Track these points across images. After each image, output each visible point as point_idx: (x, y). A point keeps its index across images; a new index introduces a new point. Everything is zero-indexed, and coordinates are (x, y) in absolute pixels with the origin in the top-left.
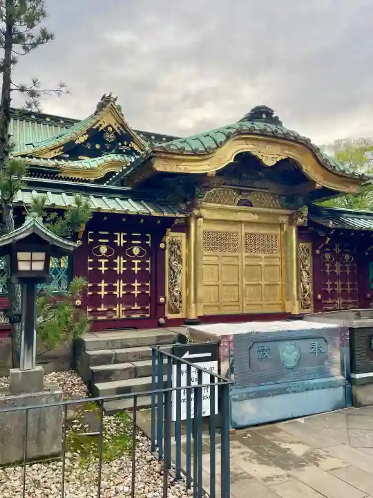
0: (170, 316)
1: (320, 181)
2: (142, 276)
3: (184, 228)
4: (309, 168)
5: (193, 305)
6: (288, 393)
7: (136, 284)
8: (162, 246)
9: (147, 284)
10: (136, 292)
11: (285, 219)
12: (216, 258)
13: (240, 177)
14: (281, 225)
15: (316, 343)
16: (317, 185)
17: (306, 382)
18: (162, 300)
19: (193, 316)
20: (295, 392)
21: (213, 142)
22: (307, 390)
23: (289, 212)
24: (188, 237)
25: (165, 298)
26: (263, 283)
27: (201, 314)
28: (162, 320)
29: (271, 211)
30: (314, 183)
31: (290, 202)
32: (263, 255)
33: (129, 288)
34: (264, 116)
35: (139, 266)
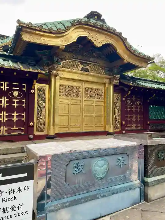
0: (36, 133)
1: (127, 59)
2: (20, 109)
4: (120, 50)
5: (52, 127)
6: (98, 198)
7: (15, 114)
8: (32, 91)
9: (23, 114)
10: (15, 119)
11: (107, 81)
12: (67, 101)
13: (83, 55)
14: (105, 84)
16: (125, 61)
17: (113, 188)
18: (32, 124)
19: (52, 133)
20: (103, 196)
21: (63, 26)
22: (113, 194)
23: (109, 77)
24: (50, 87)
25: (34, 123)
26: (94, 115)
27: (57, 132)
28: (31, 136)
29: (99, 75)
30: (123, 60)
31: (110, 71)
32: (94, 100)
33: (10, 116)
34: (96, 17)
35: (17, 103)
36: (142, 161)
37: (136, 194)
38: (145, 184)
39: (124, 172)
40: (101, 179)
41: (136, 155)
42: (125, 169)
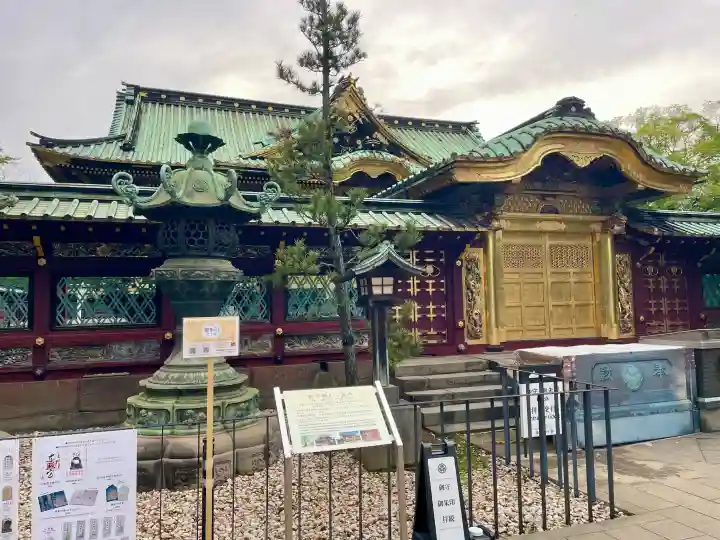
0: (471, 342)
1: (642, 180)
2: (437, 298)
3: (482, 242)
4: (629, 166)
5: (494, 330)
6: (633, 415)
7: (431, 307)
8: (459, 263)
9: (443, 307)
10: (432, 316)
11: (597, 227)
12: (517, 276)
13: (544, 181)
14: (593, 234)
15: (660, 365)
16: (639, 186)
17: (651, 405)
18: (461, 324)
19: (495, 342)
20: (640, 415)
21: (520, 146)
22: (652, 413)
23: (603, 218)
24: (486, 252)
25: (464, 321)
26: (573, 302)
27: (504, 340)
28: (462, 347)
29: (581, 217)
30: (635, 183)
31: (604, 205)
32: (571, 270)
33: (424, 311)
34: (573, 109)
35: (434, 286)
36: (692, 372)
37: (686, 419)
38: (698, 406)
39: (666, 385)
40: (634, 391)
41: (682, 362)
42: (668, 381)
